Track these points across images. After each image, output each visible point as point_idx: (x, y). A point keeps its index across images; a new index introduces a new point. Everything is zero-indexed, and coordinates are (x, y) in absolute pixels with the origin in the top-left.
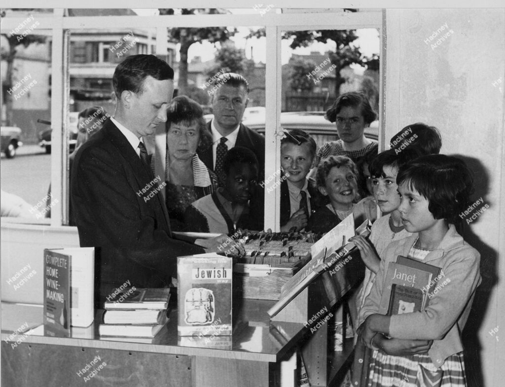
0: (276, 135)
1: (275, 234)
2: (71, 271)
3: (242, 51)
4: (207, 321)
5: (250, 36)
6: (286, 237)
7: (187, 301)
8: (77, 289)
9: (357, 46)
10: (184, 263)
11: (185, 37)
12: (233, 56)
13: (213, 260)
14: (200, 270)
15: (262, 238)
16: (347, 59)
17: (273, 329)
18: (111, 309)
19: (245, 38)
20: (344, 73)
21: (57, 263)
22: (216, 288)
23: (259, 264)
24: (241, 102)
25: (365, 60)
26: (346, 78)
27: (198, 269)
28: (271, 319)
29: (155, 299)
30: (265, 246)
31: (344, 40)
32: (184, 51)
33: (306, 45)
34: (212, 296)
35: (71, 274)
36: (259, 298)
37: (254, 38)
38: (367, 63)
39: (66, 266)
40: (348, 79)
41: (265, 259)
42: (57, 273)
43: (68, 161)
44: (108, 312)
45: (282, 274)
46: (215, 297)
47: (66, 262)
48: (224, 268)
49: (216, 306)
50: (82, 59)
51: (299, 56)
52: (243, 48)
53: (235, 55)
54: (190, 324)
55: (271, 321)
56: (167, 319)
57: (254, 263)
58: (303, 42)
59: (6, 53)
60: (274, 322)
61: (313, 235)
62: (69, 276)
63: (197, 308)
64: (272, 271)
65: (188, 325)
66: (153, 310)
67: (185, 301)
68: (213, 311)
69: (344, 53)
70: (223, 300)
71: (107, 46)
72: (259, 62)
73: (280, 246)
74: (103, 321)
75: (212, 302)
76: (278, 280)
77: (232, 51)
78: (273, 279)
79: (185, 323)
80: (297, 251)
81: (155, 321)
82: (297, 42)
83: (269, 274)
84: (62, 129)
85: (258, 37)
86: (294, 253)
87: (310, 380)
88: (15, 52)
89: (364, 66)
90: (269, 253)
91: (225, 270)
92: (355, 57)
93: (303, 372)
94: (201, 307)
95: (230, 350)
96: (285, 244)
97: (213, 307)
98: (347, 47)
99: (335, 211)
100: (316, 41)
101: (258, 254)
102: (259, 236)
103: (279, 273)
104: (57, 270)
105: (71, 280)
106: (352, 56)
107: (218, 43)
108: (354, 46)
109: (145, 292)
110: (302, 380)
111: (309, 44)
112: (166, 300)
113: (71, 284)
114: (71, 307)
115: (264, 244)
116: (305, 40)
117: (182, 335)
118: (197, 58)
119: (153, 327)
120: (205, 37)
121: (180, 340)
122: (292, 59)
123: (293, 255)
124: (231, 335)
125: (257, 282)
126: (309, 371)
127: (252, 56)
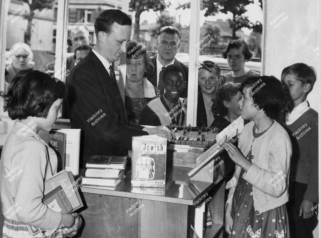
0: (196, 65)
1: (193, 127)
2: (66, 143)
3: (174, 18)
4: (149, 178)
5: (179, 8)
6: (200, 129)
7: (137, 165)
8: (69, 155)
9: (246, 16)
10: (136, 140)
11: (138, 7)
12: (168, 21)
13: (155, 139)
14: (146, 145)
15: (185, 129)
16: (240, 24)
17: (191, 185)
18: (90, 168)
19: (175, 9)
20: (238, 33)
21: (57, 138)
22: (156, 157)
23: (184, 145)
24: (176, 45)
25: (251, 25)
26: (239, 36)
27: (145, 144)
28: (190, 179)
29: (117, 162)
30: (187, 134)
31: (238, 12)
32: (138, 16)
33: (214, 15)
34: (153, 162)
35: (66, 145)
36: (182, 166)
37: (181, 9)
38: (253, 27)
39: (63, 140)
40: (240, 37)
41: (187, 142)
42: (57, 144)
43: (65, 78)
44: (88, 169)
45: (198, 152)
46: (155, 163)
47: (63, 137)
48: (161, 145)
49: (155, 169)
50: (74, 20)
51: (209, 22)
52: (174, 16)
53: (169, 20)
54: (138, 179)
55: (190, 180)
56: (125, 176)
57: (180, 144)
58: (212, 12)
59: (28, 14)
60: (192, 181)
61: (218, 129)
62: (64, 146)
63: (144, 169)
64: (191, 150)
65: (138, 180)
66: (116, 169)
67: (137, 164)
68: (153, 172)
69: (238, 20)
70: (160, 165)
71: (90, 12)
72: (184, 25)
73: (197, 134)
74: (85, 175)
75: (153, 166)
76: (195, 155)
77: (167, 17)
78: (192, 155)
79: (136, 178)
80: (207, 138)
81: (117, 176)
82: (208, 13)
83: (189, 151)
84: (62, 58)
85: (184, 9)
86: (205, 139)
87: (213, 220)
88: (33, 14)
89: (251, 29)
90: (189, 138)
91: (162, 146)
92: (245, 23)
93: (209, 214)
94: (146, 169)
95: (163, 196)
96: (199, 133)
97: (154, 169)
98: (240, 17)
99: (229, 120)
100: (220, 12)
101: (183, 139)
102: (183, 128)
103: (195, 151)
104: (57, 142)
105: (65, 149)
106: (244, 23)
107: (159, 12)
108: (244, 16)
109: (111, 158)
110: (208, 219)
111: (216, 14)
112: (125, 163)
113: (65, 151)
114: (65, 166)
115: (186, 133)
116: (213, 11)
117: (134, 186)
118: (145, 21)
119: (116, 180)
120: (151, 7)
121: (132, 189)
122: (205, 24)
123: (204, 140)
124: (165, 187)
125: (181, 156)
126: (212, 214)
127: (180, 21)
